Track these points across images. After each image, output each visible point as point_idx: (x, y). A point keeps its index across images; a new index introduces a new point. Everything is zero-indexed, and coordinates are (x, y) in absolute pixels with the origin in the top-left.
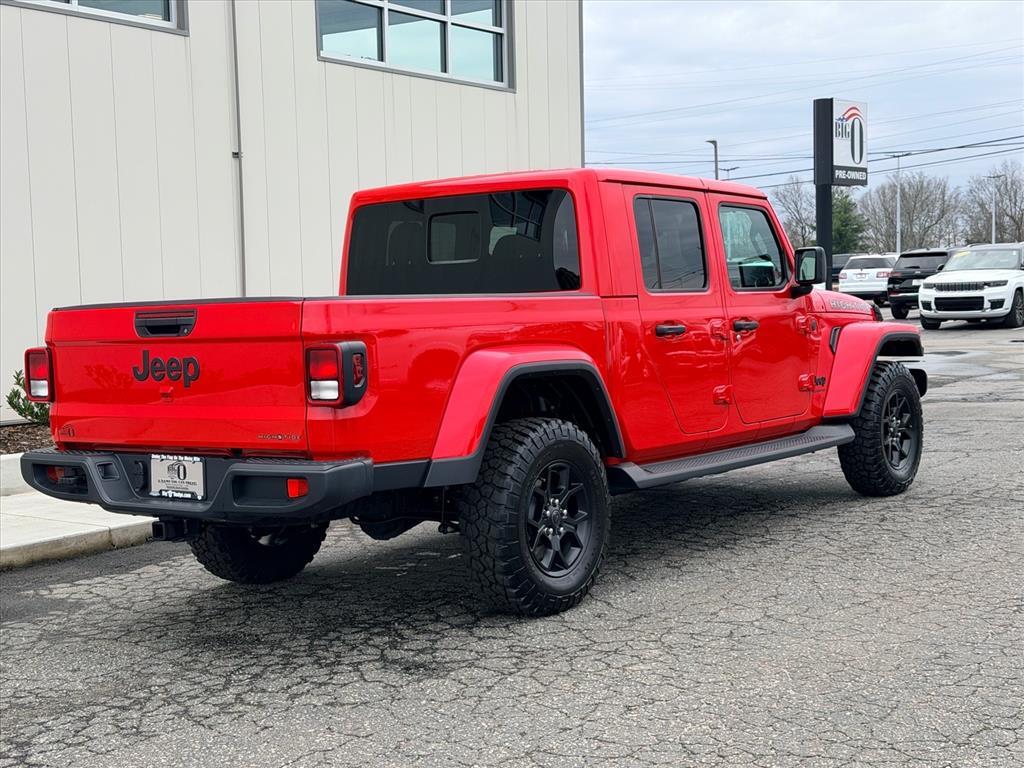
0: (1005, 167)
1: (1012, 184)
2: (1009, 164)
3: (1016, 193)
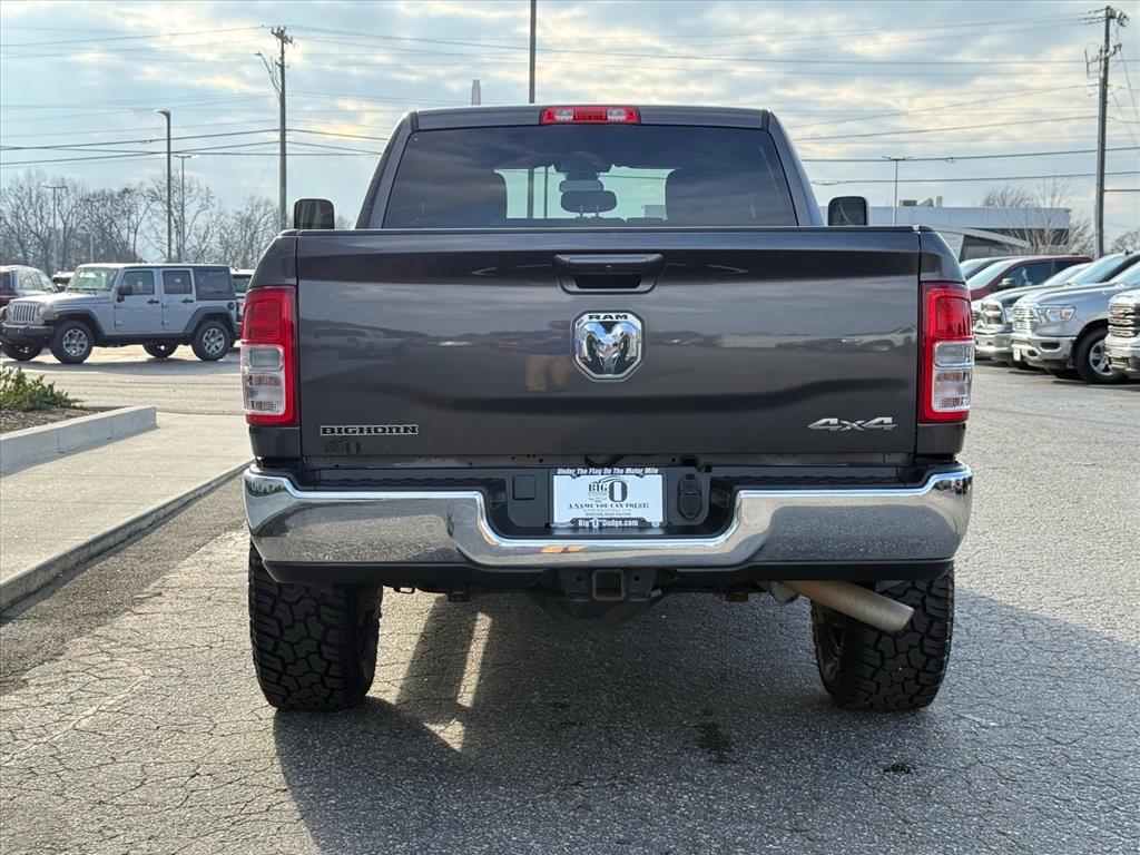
0: (29, 177)
1: (38, 197)
2: (34, 174)
3: (41, 208)
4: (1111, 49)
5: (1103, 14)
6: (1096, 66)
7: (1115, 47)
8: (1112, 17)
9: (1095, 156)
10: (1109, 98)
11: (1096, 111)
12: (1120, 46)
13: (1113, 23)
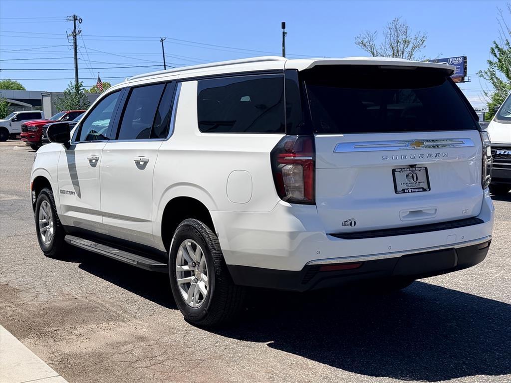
4: (77, 32)
5: (72, 18)
6: (72, 38)
7: (79, 31)
8: (77, 19)
9: (74, 71)
10: (78, 51)
11: (73, 56)
12: (81, 31)
13: (77, 22)
